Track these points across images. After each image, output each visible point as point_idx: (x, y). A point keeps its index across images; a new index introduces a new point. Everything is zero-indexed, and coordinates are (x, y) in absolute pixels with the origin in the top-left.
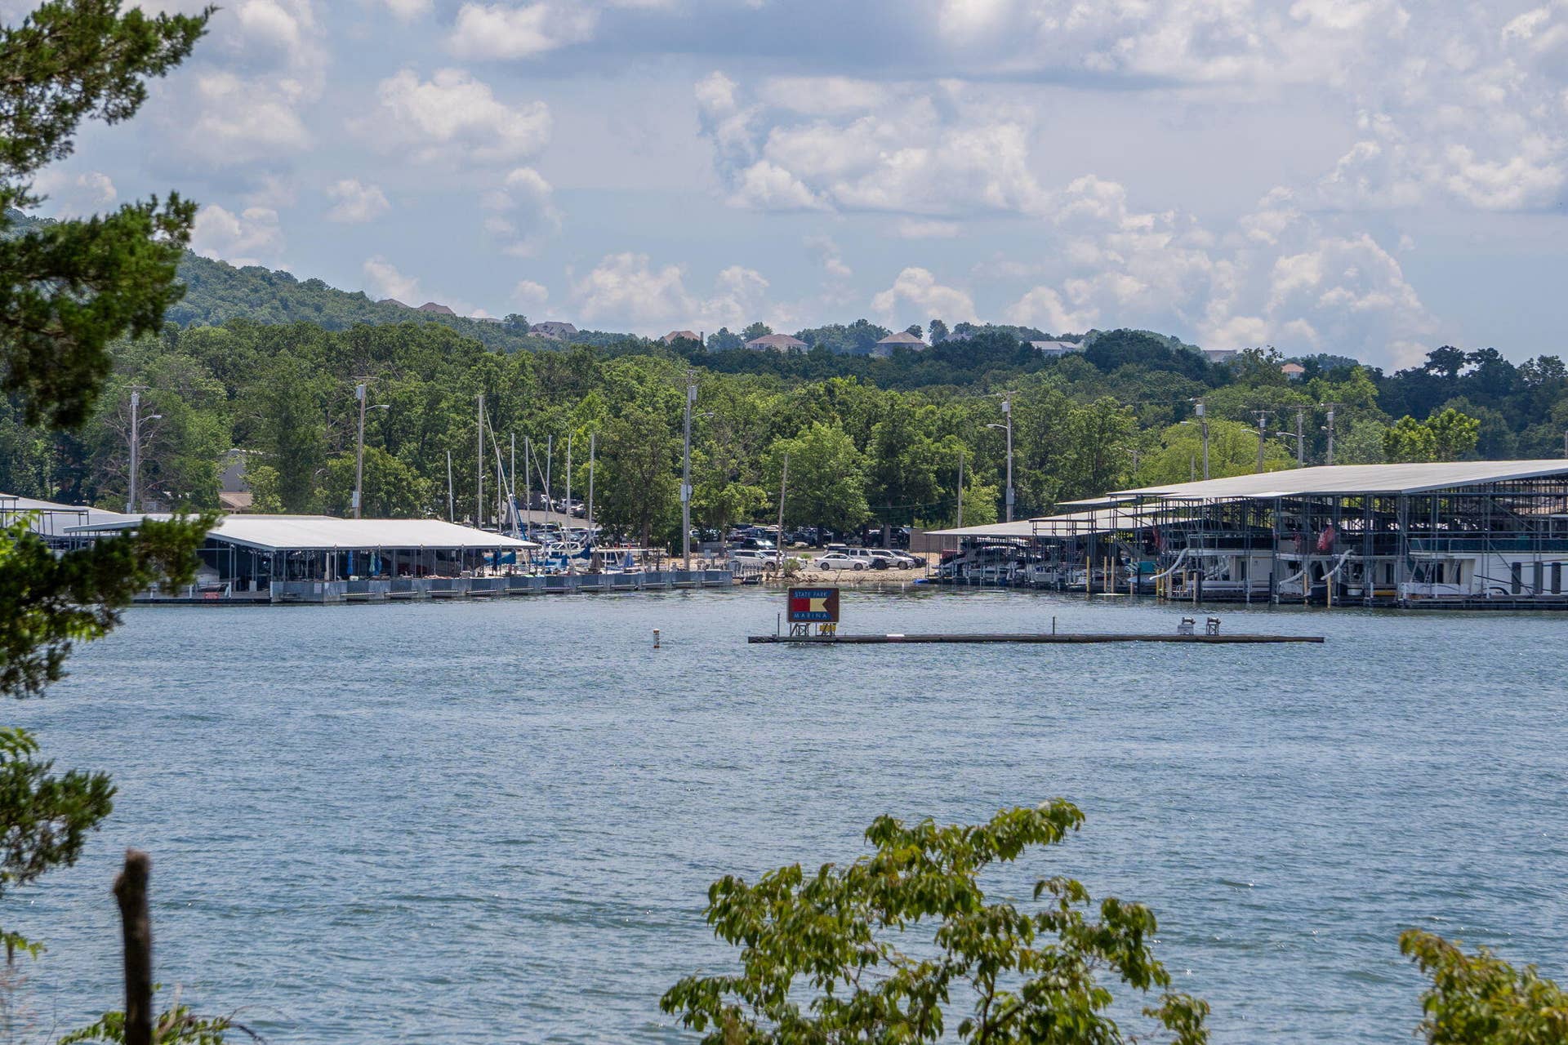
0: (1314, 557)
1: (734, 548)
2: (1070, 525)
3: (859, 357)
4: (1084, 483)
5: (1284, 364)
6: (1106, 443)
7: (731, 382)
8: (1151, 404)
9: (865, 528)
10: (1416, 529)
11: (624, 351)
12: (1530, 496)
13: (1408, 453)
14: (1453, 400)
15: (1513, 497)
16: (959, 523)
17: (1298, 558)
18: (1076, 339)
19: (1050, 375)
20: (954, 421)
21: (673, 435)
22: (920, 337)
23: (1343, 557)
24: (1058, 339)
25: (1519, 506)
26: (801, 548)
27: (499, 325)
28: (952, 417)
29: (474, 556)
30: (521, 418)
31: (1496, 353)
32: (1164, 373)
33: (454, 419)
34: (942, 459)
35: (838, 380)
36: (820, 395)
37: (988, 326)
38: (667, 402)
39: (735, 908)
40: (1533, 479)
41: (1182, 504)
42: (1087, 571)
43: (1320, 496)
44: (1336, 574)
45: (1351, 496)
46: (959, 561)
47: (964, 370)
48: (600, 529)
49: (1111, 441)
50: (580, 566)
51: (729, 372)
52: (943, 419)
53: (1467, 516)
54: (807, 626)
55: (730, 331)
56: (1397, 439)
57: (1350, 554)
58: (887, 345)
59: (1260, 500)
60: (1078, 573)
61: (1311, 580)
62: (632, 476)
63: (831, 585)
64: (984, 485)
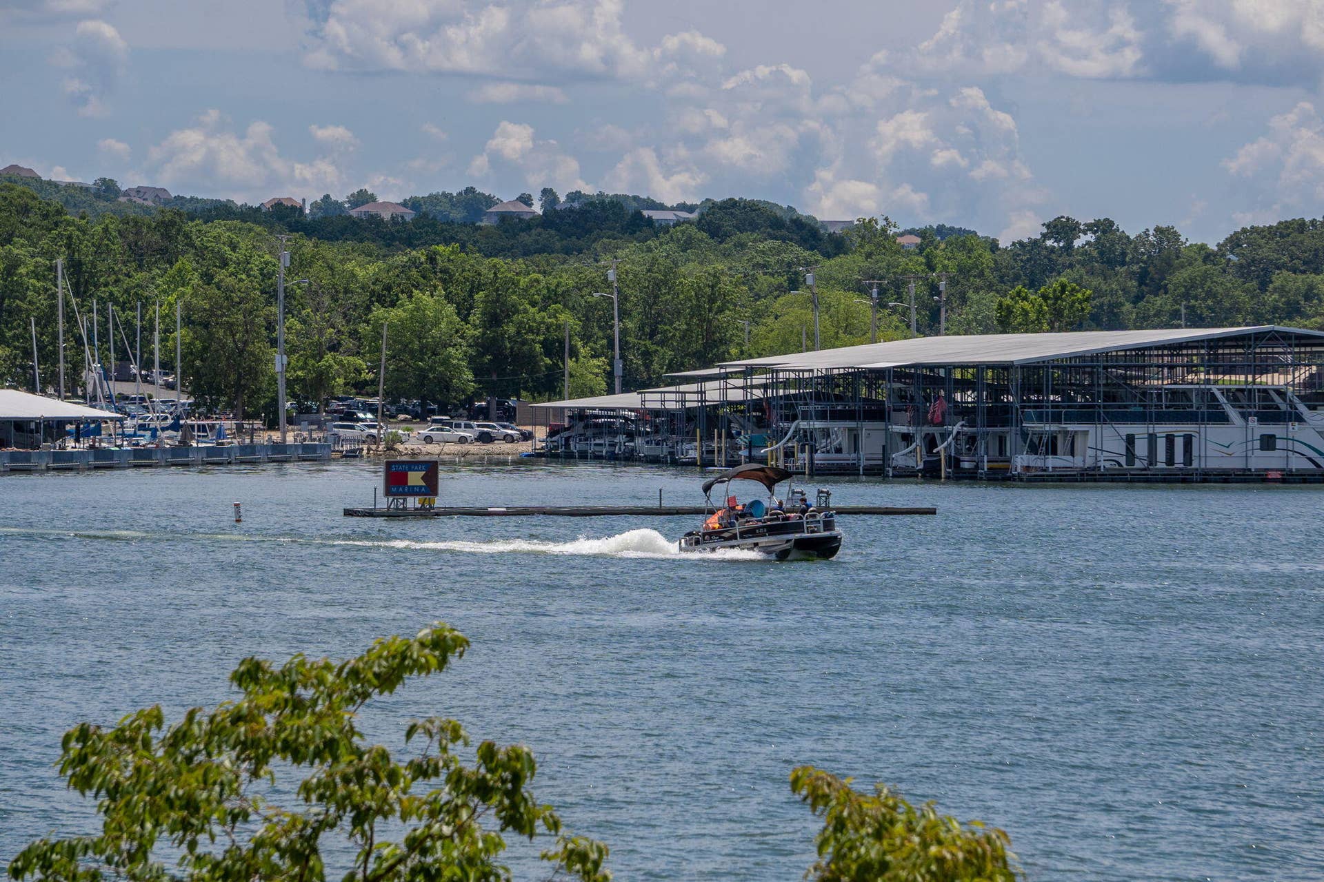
0: (927, 429)
1: (332, 420)
2: (679, 397)
3: (465, 225)
4: (695, 354)
5: (902, 235)
6: (716, 314)
7: (329, 251)
8: (765, 274)
9: (470, 400)
10: (1029, 400)
11: (218, 217)
12: (1142, 368)
13: (1020, 324)
14: (1069, 271)
15: (1126, 368)
16: (566, 396)
17: (911, 430)
18: (691, 209)
19: (661, 244)
20: (560, 290)
21: (268, 303)
22: (530, 205)
23: (956, 429)
24: (673, 209)
25: (1131, 378)
26: (404, 421)
27: (87, 189)
28: (558, 286)
29: (55, 428)
30: (106, 285)
31: (1111, 223)
32: (778, 243)
33: (33, 285)
34: (547, 329)
35: (441, 248)
36: (422, 263)
37: (601, 195)
38: (262, 269)
39: (93, 759)
40: (1145, 349)
41: (792, 375)
42: (697, 444)
43: (932, 367)
44: (950, 445)
45: (964, 367)
46: (566, 434)
47: (574, 238)
48: (191, 400)
49: (721, 310)
50: (169, 439)
51: (329, 239)
52: (548, 289)
53: (1080, 389)
54: (405, 500)
55: (333, 198)
56: (1009, 310)
57: (962, 426)
58: (497, 213)
59: (872, 371)
60: (688, 446)
61: (924, 452)
62: (224, 346)
63: (434, 458)
64: (593, 357)
